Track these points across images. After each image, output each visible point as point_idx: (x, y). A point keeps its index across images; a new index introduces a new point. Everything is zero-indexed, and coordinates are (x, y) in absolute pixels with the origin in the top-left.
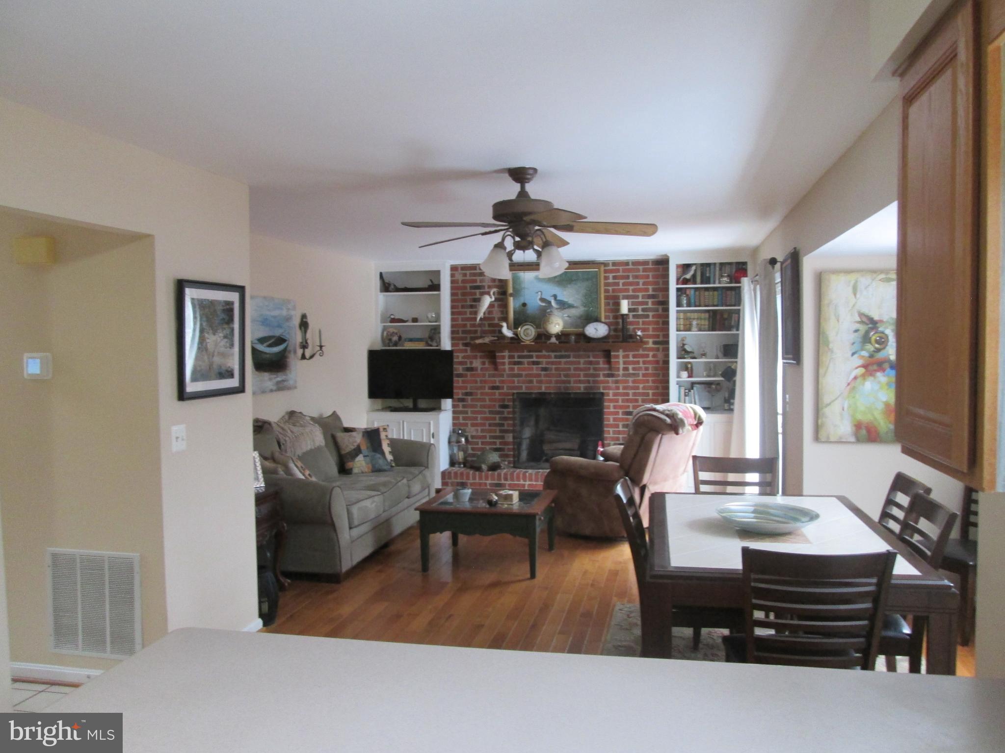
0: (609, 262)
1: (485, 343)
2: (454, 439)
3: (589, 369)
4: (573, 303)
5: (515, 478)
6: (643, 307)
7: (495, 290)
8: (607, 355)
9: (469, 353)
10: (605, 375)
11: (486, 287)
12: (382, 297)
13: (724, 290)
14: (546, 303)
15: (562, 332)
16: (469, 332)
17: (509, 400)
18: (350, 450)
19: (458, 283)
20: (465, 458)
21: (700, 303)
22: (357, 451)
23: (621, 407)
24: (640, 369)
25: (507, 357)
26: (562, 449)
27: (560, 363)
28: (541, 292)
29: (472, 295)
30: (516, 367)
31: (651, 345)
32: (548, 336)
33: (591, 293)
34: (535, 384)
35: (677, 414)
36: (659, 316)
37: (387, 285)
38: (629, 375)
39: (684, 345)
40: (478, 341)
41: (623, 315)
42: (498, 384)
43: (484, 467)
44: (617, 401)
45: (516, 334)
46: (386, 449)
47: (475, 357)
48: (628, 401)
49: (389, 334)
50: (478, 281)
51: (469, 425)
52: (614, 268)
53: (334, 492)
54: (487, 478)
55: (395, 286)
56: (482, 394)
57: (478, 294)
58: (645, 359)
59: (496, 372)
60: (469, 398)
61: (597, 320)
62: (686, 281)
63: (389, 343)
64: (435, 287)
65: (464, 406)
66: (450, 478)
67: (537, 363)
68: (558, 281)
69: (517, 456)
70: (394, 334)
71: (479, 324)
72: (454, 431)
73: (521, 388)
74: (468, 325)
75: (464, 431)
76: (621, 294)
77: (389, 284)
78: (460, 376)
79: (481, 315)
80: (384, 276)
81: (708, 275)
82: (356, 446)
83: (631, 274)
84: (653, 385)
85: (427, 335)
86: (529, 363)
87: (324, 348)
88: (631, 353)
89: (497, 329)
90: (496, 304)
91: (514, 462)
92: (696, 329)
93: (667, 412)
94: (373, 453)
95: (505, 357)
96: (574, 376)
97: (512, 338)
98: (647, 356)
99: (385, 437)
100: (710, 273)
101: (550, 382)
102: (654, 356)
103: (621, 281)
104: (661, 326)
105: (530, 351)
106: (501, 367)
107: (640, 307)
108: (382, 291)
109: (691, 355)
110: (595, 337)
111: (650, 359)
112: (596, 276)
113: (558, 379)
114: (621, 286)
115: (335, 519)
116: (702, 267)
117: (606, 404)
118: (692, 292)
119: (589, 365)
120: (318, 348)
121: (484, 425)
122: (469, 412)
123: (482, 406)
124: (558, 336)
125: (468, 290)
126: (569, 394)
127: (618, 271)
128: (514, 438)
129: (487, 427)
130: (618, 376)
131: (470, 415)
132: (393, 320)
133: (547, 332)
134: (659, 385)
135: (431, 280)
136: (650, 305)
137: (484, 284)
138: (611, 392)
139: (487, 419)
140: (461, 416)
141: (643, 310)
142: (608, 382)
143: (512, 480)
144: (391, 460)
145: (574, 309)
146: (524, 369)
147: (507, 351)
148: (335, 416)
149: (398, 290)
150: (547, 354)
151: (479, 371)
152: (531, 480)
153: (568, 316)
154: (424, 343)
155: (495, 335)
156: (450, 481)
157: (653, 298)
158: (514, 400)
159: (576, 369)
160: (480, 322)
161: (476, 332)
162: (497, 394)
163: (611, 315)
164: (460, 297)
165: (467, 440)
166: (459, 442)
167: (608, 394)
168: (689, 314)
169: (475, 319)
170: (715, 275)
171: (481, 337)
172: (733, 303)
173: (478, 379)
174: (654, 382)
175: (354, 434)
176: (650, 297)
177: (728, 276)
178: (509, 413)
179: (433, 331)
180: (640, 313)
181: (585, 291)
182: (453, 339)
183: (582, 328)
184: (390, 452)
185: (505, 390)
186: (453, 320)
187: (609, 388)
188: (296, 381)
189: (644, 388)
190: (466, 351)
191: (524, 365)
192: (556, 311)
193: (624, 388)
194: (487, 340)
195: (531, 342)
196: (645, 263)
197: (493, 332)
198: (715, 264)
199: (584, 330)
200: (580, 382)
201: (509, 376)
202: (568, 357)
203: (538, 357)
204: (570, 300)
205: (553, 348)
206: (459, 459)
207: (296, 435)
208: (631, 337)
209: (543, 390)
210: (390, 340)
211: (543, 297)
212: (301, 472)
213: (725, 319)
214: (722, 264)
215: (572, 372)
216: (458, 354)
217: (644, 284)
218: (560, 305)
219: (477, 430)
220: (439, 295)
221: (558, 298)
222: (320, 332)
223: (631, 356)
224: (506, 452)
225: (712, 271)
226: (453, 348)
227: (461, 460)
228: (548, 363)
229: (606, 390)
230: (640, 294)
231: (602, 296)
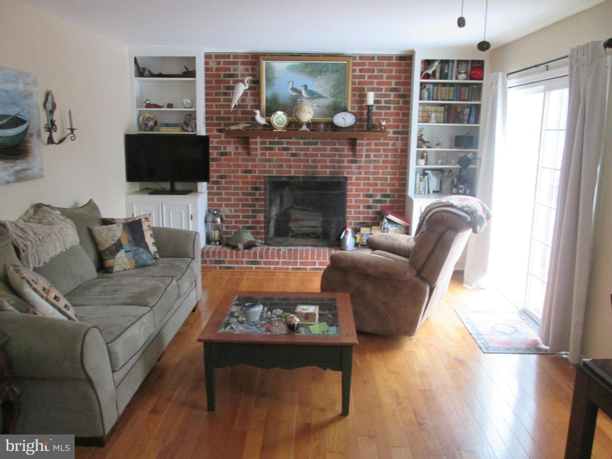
0: (357, 55)
1: (239, 130)
2: (210, 219)
3: (335, 155)
4: (322, 93)
5: (270, 257)
6: (386, 99)
7: (250, 78)
8: (353, 143)
9: (223, 139)
10: (349, 162)
11: (240, 76)
12: (137, 82)
13: (459, 87)
14: (297, 93)
15: (312, 120)
16: (223, 118)
17: (260, 183)
18: (109, 246)
19: (212, 71)
20: (221, 237)
21: (437, 97)
22: (118, 246)
23: (362, 190)
24: (380, 156)
25: (259, 143)
26: (306, 227)
27: (308, 149)
28: (292, 81)
29: (226, 83)
30: (267, 152)
31: (391, 135)
32: (299, 124)
33: (340, 85)
34: (285, 168)
35: (476, 211)
36: (400, 108)
37: (141, 70)
38: (370, 162)
39: (421, 135)
40: (233, 128)
41: (369, 106)
42: (250, 168)
43: (240, 246)
44: (359, 185)
45: (269, 122)
46: (149, 240)
47: (229, 143)
48: (368, 184)
49: (145, 118)
50: (232, 69)
51: (223, 205)
52: (361, 61)
53: (88, 338)
54: (243, 257)
55: (149, 71)
56: (235, 177)
57: (231, 82)
58: (386, 147)
59: (249, 157)
60: (223, 180)
61: (345, 110)
62: (427, 76)
63: (145, 128)
64: (191, 74)
65: (218, 188)
66: (208, 256)
67: (287, 149)
68: (309, 72)
69: (267, 233)
70: (150, 119)
71: (233, 111)
72: (209, 211)
73: (272, 172)
74: (222, 112)
75: (218, 211)
76: (366, 87)
77: (144, 69)
78: (215, 160)
79: (235, 102)
80: (138, 61)
81: (446, 71)
82: (116, 241)
83: (376, 68)
84: (392, 170)
85: (182, 121)
86: (279, 149)
87: (75, 132)
88: (373, 142)
89: (250, 116)
90: (249, 92)
91: (265, 239)
92: (434, 121)
93: (466, 209)
94: (136, 248)
95: (257, 143)
96: (321, 161)
97: (264, 126)
98: (387, 144)
99: (147, 228)
100: (448, 70)
101: (299, 167)
102: (393, 145)
103: (367, 75)
104: (401, 117)
105: (281, 138)
106: (253, 152)
107: (383, 100)
108: (136, 76)
109: (427, 144)
110: (343, 126)
111: (390, 147)
112: (345, 68)
113: (306, 164)
114: (366, 79)
115: (91, 374)
116: (441, 64)
117: (349, 187)
118: (431, 87)
119: (335, 152)
120: (69, 131)
121: (237, 205)
122: (223, 194)
123: (235, 189)
124: (308, 124)
125: (222, 78)
126: (316, 178)
127: (364, 64)
128: (265, 217)
129: (240, 208)
130: (361, 162)
131: (224, 196)
132: (149, 106)
133: (298, 120)
134: (397, 171)
135: (186, 67)
136: (392, 98)
137: (237, 72)
138: (354, 177)
139: (239, 200)
140: (216, 197)
141: (386, 102)
142: (351, 167)
143: (267, 257)
144: (155, 252)
145: (322, 99)
146: (275, 155)
147: (259, 137)
148: (91, 205)
149: (152, 75)
150: (296, 141)
151: (233, 156)
152: (284, 258)
153: (318, 106)
154: (180, 128)
155: (248, 122)
156: (208, 259)
157: (396, 92)
158: (265, 183)
159: (322, 155)
160: (235, 109)
161: (229, 118)
162: (249, 177)
163: (356, 106)
164: (214, 84)
165: (222, 220)
166: (214, 222)
167: (351, 179)
168: (427, 107)
169: (229, 106)
170: (452, 72)
171: (236, 124)
172: (466, 99)
173: (232, 163)
174: (392, 168)
175: (113, 226)
176: (392, 90)
177: (465, 73)
178: (260, 194)
179: (188, 117)
180: (383, 104)
181: (333, 82)
182: (207, 125)
183: (330, 117)
184: (153, 243)
185: (257, 174)
186: (207, 106)
187: (352, 173)
188: (42, 169)
189: (383, 173)
190: (220, 137)
191: (275, 151)
192: (306, 100)
193: (366, 173)
194: (241, 126)
195: (282, 129)
196: (389, 58)
197: (246, 119)
198: (453, 61)
199: (332, 120)
200: (326, 167)
201: (260, 160)
202: (316, 144)
203: (288, 143)
204: (320, 91)
205: (304, 136)
206: (215, 237)
207: (40, 237)
208: (374, 126)
209: (292, 174)
210: (146, 125)
211: (294, 87)
212: (42, 297)
213: (459, 113)
214: (459, 62)
215: (319, 158)
216: (213, 140)
217: (388, 77)
218: (310, 95)
219: (231, 210)
220: (194, 82)
221: (308, 89)
222: (70, 113)
223: (373, 144)
224: (258, 230)
225: (450, 68)
226: (208, 134)
227: (217, 238)
228: (296, 149)
229: (349, 174)
230: (384, 87)
231: (350, 87)
